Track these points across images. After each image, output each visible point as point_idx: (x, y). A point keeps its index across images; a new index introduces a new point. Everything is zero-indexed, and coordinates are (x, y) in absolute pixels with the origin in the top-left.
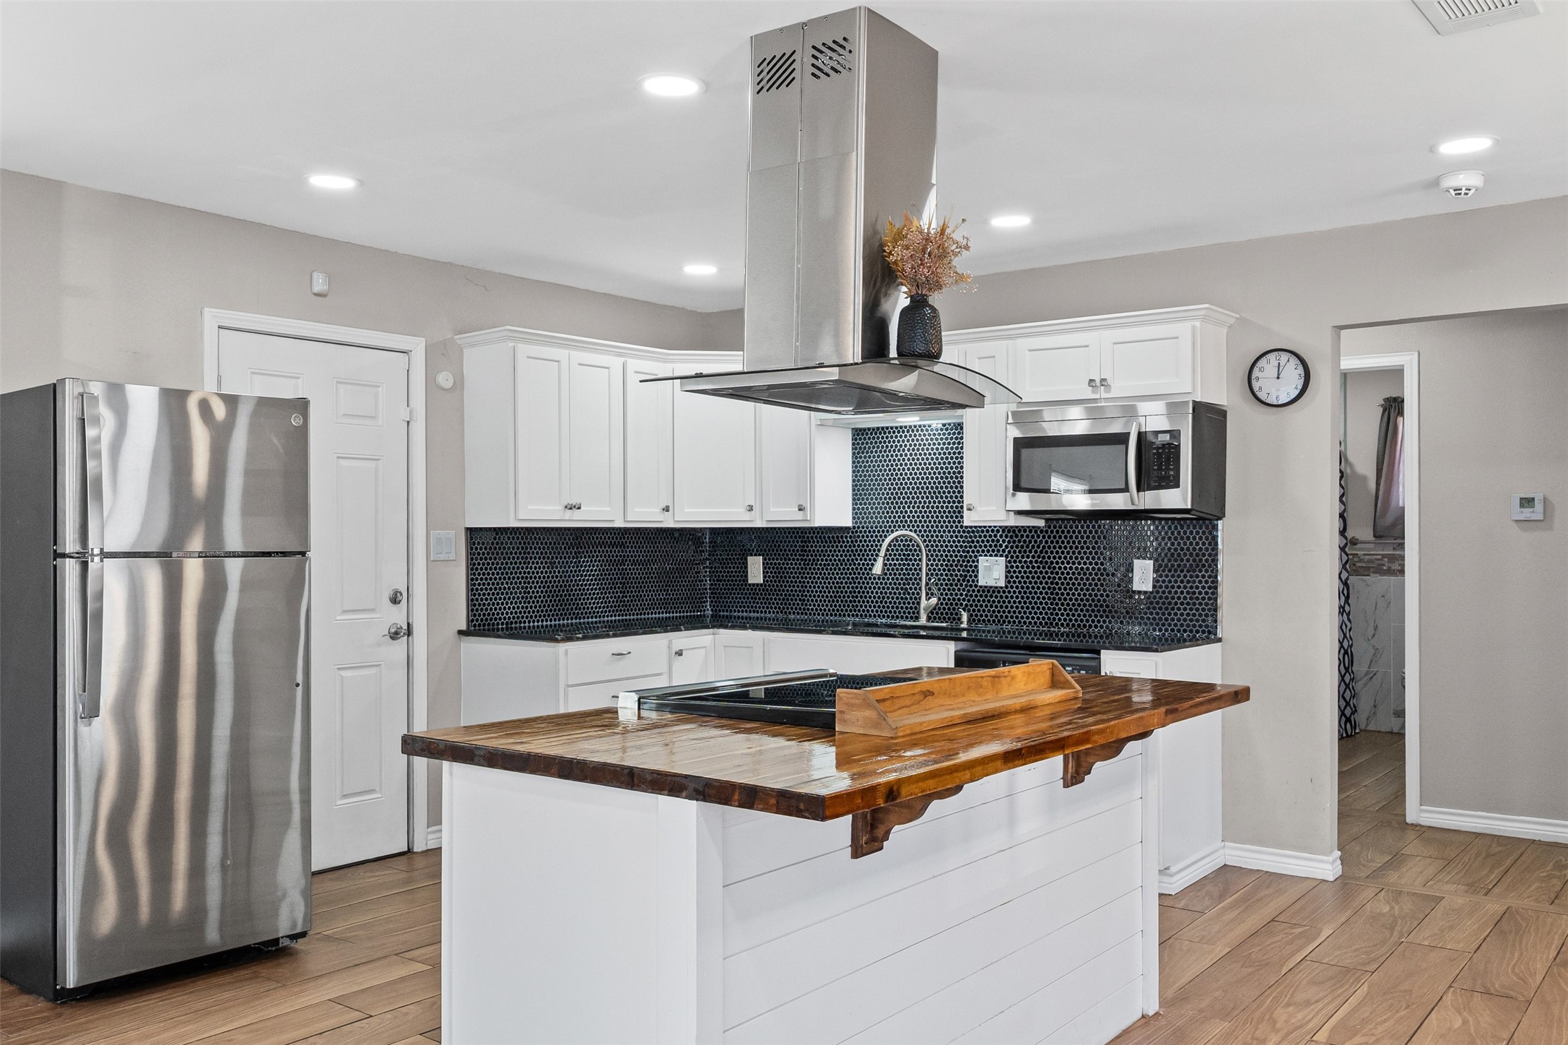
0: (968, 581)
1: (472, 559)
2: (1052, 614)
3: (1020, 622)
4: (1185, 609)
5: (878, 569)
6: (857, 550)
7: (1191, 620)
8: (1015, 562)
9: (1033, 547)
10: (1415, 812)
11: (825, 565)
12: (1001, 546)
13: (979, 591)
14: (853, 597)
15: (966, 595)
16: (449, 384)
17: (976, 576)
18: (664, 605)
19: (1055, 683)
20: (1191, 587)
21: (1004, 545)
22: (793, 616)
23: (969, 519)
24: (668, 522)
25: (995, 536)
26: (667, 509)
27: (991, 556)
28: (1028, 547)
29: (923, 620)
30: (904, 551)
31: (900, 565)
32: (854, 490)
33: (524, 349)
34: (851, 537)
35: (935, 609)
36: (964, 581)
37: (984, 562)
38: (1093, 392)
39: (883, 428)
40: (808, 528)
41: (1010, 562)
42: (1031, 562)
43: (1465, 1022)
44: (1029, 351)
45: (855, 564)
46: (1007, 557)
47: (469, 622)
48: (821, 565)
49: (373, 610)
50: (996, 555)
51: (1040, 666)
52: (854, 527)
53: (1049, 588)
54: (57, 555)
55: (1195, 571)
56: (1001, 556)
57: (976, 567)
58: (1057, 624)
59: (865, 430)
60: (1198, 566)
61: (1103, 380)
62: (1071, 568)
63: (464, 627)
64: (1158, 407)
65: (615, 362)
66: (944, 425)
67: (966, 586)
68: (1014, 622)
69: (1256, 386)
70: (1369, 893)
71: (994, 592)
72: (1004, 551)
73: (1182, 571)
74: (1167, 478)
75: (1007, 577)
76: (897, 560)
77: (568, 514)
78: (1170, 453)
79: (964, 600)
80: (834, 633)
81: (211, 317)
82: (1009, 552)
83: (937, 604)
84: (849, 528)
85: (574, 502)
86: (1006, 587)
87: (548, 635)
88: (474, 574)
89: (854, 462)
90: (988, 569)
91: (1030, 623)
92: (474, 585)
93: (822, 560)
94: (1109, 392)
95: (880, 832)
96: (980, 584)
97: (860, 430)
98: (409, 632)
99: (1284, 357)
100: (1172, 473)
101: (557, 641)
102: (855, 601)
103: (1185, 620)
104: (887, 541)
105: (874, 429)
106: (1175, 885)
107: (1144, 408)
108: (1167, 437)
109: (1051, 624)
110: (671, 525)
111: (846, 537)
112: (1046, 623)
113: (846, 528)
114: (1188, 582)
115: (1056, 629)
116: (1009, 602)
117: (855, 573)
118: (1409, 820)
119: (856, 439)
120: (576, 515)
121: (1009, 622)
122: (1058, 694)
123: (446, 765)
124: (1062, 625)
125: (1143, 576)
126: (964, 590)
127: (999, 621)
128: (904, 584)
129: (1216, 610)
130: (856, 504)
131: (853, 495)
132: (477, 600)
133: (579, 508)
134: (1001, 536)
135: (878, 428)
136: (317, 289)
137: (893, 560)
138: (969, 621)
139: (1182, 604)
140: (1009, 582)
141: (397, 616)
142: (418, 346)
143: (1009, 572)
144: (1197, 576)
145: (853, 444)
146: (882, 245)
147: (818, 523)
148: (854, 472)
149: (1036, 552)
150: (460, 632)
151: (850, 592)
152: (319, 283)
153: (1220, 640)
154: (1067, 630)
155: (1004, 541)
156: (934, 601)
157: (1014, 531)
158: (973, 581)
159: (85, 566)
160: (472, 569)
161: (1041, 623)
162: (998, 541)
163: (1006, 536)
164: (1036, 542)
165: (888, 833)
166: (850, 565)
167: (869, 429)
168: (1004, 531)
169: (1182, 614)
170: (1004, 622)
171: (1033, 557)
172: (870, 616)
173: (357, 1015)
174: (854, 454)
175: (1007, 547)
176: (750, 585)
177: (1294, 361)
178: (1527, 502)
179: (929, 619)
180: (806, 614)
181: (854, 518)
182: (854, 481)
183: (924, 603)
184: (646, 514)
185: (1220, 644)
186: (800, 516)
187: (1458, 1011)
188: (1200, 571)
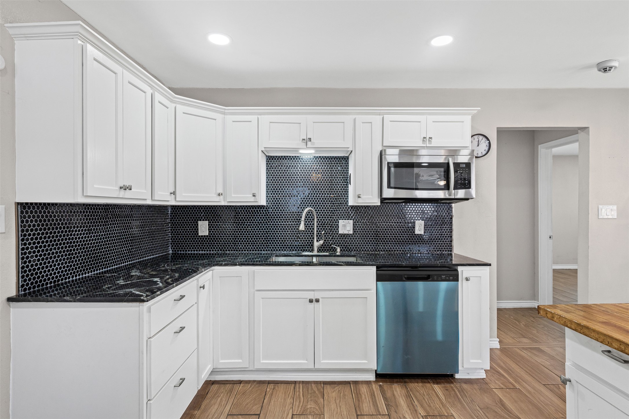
0: (333, 232)
1: (23, 231)
2: (376, 246)
3: (360, 250)
4: (438, 241)
5: (302, 227)
6: (269, 217)
7: (441, 246)
8: (358, 222)
9: (367, 215)
11: (249, 225)
12: (350, 215)
13: (339, 236)
14: (266, 241)
15: (332, 238)
17: (337, 229)
20: (441, 232)
21: (352, 215)
22: (228, 252)
23: (351, 202)
24: (172, 201)
25: (348, 210)
26: (173, 193)
27: (345, 219)
28: (364, 215)
29: (316, 252)
31: (294, 224)
32: (267, 187)
34: (265, 211)
35: (322, 245)
36: (331, 231)
37: (341, 222)
39: (285, 157)
41: (355, 222)
42: (366, 222)
44: (391, 121)
45: (268, 224)
46: (353, 220)
47: (18, 287)
48: (246, 225)
50: (348, 219)
52: (267, 206)
53: (375, 234)
55: (442, 225)
56: (351, 219)
57: (337, 225)
58: (379, 250)
59: (274, 157)
60: (443, 223)
61: (430, 138)
62: (386, 225)
63: (13, 295)
66: (315, 157)
67: (332, 234)
68: (357, 250)
71: (347, 236)
72: (352, 217)
73: (437, 225)
74: (465, 184)
75: (353, 229)
76: (293, 222)
77: (122, 193)
79: (331, 241)
82: (355, 218)
83: (324, 243)
84: (264, 206)
85: (127, 184)
86: (353, 234)
88: (25, 244)
89: (267, 173)
90: (344, 226)
91: (365, 250)
92: (25, 253)
93: (247, 222)
96: (340, 233)
97: (271, 157)
99: (481, 137)
100: (467, 182)
102: (268, 243)
103: (438, 246)
104: (305, 213)
105: (279, 157)
108: (464, 166)
109: (376, 250)
111: (262, 211)
112: (373, 250)
113: (262, 206)
114: (439, 230)
115: (378, 253)
116: (355, 241)
117: (267, 229)
119: (268, 161)
120: (128, 194)
121: (355, 250)
124: (381, 250)
125: (420, 227)
126: (331, 236)
127: (349, 250)
128: (297, 234)
129: (451, 241)
130: (269, 194)
131: (267, 189)
132: (27, 267)
133: (130, 189)
134: (350, 210)
135: (282, 157)
137: (290, 222)
139: (437, 239)
140: (355, 232)
143: (355, 227)
144: (443, 227)
145: (267, 164)
148: (267, 178)
149: (368, 218)
150: (10, 300)
151: (265, 239)
154: (384, 253)
155: (352, 213)
156: (321, 242)
157: (357, 208)
158: (336, 232)
160: (23, 240)
161: (371, 250)
162: (349, 212)
163: (353, 210)
164: (368, 213)
166: (265, 225)
167: (276, 157)
168: (352, 208)
169: (437, 244)
170: (352, 250)
171: (367, 220)
172: (277, 250)
174: (267, 169)
175: (353, 215)
176: (199, 236)
177: (484, 139)
179: (318, 252)
180: (237, 251)
181: (267, 201)
182: (267, 182)
183: (316, 243)
188: (444, 225)
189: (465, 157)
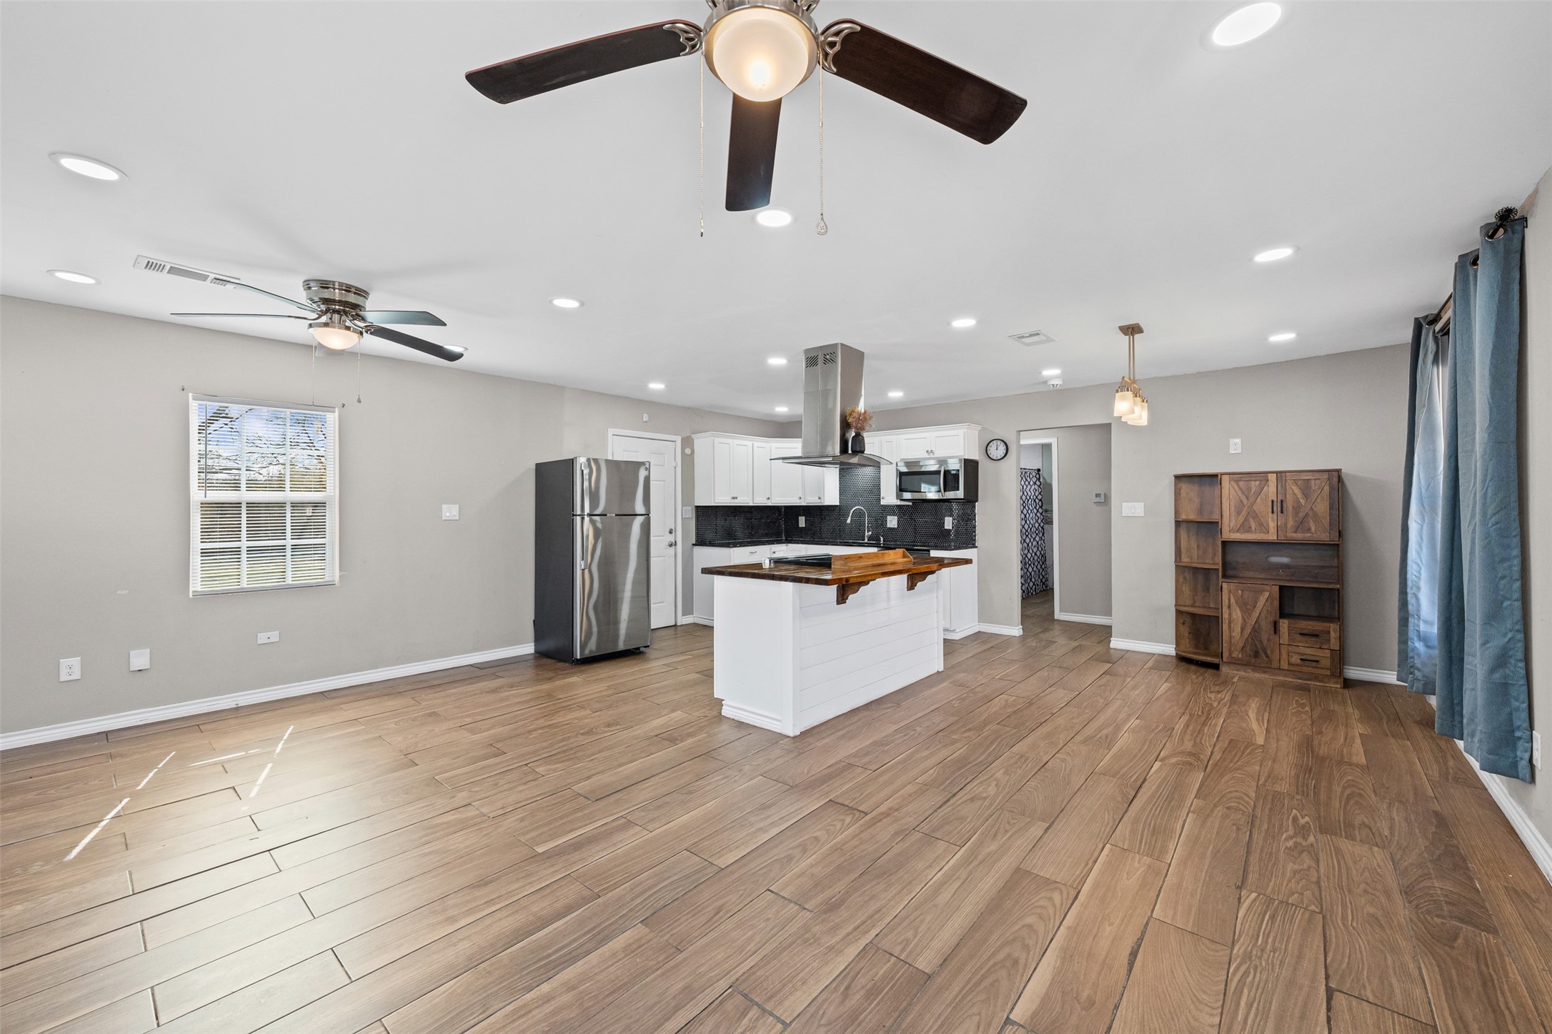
0: (883, 525)
1: (697, 517)
2: (915, 538)
4: (965, 536)
5: (849, 521)
6: (841, 514)
7: (967, 540)
8: (901, 518)
10: (1058, 615)
11: (829, 520)
12: (895, 512)
13: (887, 529)
14: (839, 532)
15: (883, 531)
16: (689, 453)
17: (886, 524)
18: (767, 535)
19: (904, 556)
20: (966, 528)
21: (897, 512)
22: (816, 539)
23: (883, 502)
24: (769, 503)
25: (894, 508)
26: (769, 499)
27: (892, 516)
28: (906, 513)
29: (866, 541)
30: (859, 514)
31: (857, 519)
32: (840, 494)
33: (717, 440)
34: (838, 509)
35: (871, 536)
36: (881, 525)
37: (889, 518)
38: (929, 455)
40: (822, 506)
41: (899, 518)
42: (907, 518)
44: (905, 439)
45: (840, 519)
46: (898, 516)
47: (696, 540)
48: (827, 520)
49: (663, 536)
50: (894, 516)
51: (900, 551)
52: (840, 505)
53: (913, 528)
54: (574, 515)
55: (967, 522)
56: (896, 516)
57: (886, 520)
59: (844, 469)
60: (968, 519)
61: (931, 451)
62: (922, 521)
63: (694, 543)
64: (956, 461)
65: (750, 444)
67: (883, 527)
69: (989, 453)
70: (1030, 640)
71: (893, 529)
72: (897, 514)
73: (963, 522)
74: (955, 487)
75: (898, 524)
76: (856, 517)
77: (733, 501)
78: (956, 477)
80: (832, 545)
81: (611, 431)
82: (899, 514)
83: (872, 534)
85: (735, 496)
86: (898, 528)
87: (727, 545)
88: (698, 523)
89: (839, 481)
90: (891, 521)
92: (698, 526)
93: (828, 518)
94: (935, 455)
95: (845, 597)
96: (888, 527)
98: (676, 545)
99: (999, 442)
100: (956, 485)
101: (730, 547)
103: (964, 539)
104: (852, 512)
105: (847, 469)
106: (956, 636)
107: (950, 461)
108: (954, 472)
110: (770, 504)
113: (837, 505)
114: (965, 526)
116: (899, 534)
117: (840, 523)
118: (1055, 618)
119: (840, 477)
120: (735, 501)
122: (905, 559)
123: (715, 576)
125: (948, 523)
126: (882, 529)
128: (860, 526)
129: (975, 536)
130: (842, 496)
132: (699, 532)
133: (736, 498)
134: (896, 509)
136: (645, 420)
137: (854, 517)
138: (884, 540)
139: (963, 534)
140: (899, 526)
141: (671, 538)
142: (679, 439)
143: (899, 522)
144: (968, 524)
145: (839, 474)
146: (846, 417)
147: (826, 503)
148: (840, 484)
149: (909, 515)
150: (693, 545)
151: (839, 529)
152: (646, 417)
153: (976, 547)
154: (920, 544)
156: (870, 533)
157: (900, 507)
158: (885, 526)
159: (583, 519)
160: (697, 521)
163: (898, 509)
164: (909, 511)
165: (847, 597)
166: (838, 519)
168: (897, 507)
172: (846, 539)
173: (672, 668)
176: (800, 527)
177: (1003, 444)
178: (1098, 495)
179: (868, 539)
180: (822, 538)
181: (840, 502)
182: (840, 487)
183: (866, 534)
184: (761, 501)
185: (976, 549)
186: (819, 501)
188: (970, 521)
189: (954, 465)
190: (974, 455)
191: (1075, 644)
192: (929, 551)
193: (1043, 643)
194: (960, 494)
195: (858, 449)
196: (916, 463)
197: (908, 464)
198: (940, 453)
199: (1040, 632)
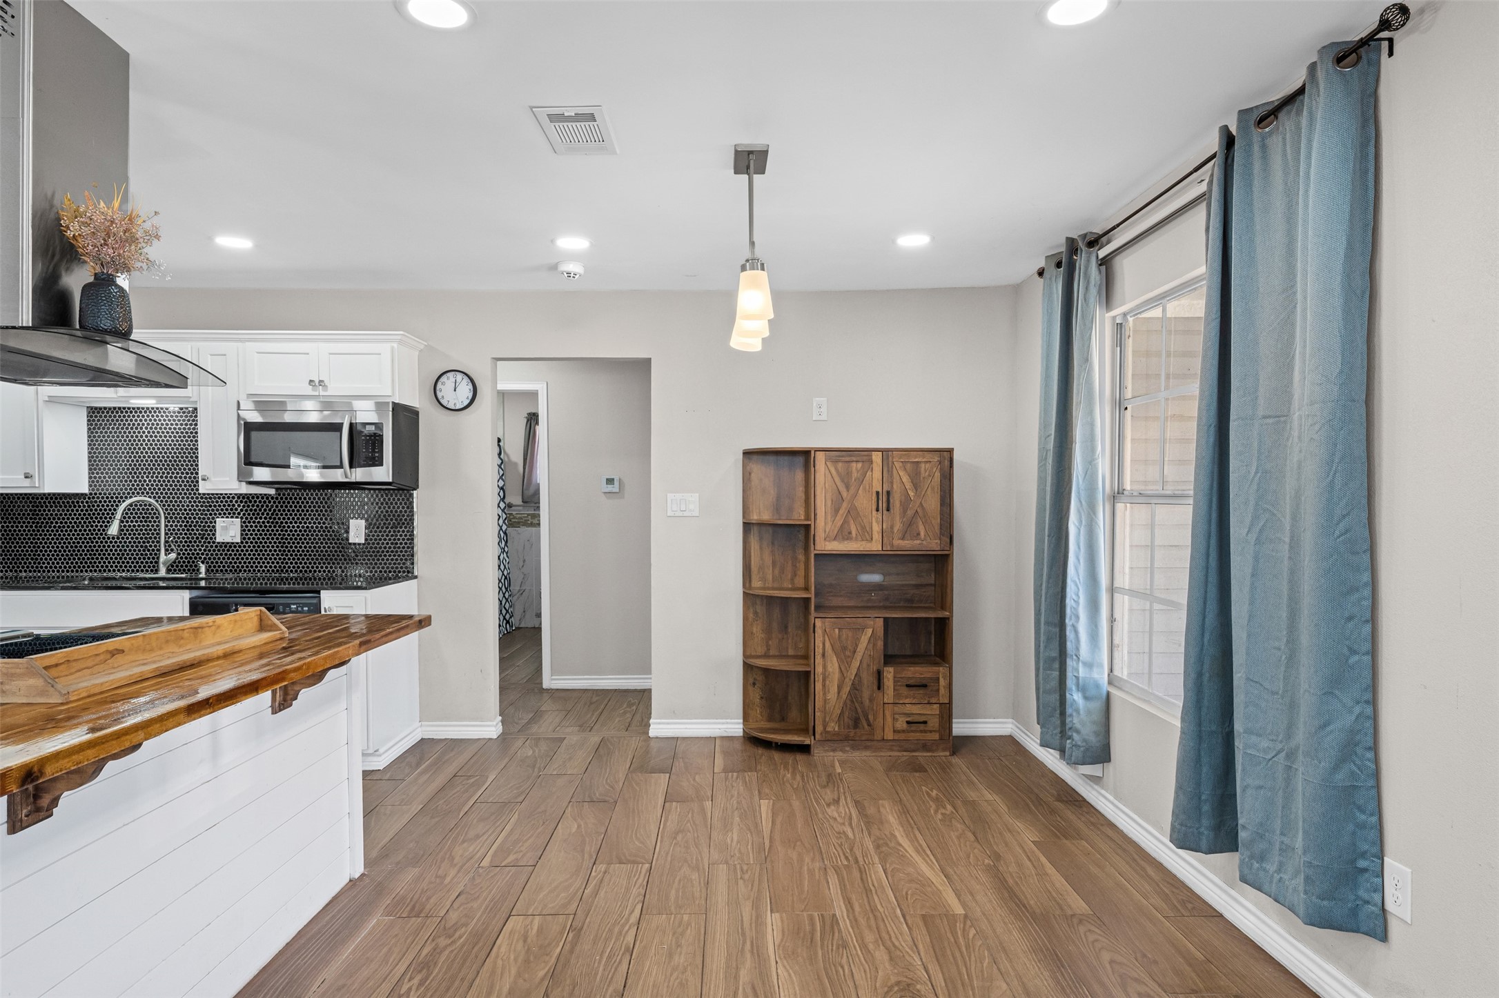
0: (206, 539)
2: (282, 563)
3: (254, 571)
4: (390, 556)
5: (114, 530)
6: (94, 514)
7: (395, 564)
8: (249, 522)
9: (265, 510)
10: (550, 681)
11: (59, 527)
12: (236, 509)
13: (216, 547)
14: (90, 555)
15: (205, 550)
17: (214, 535)
19: (263, 627)
20: (394, 540)
21: (239, 509)
22: (24, 574)
23: (204, 488)
25: (231, 501)
27: (227, 517)
28: (260, 510)
29: (163, 572)
30: (141, 514)
31: (139, 526)
32: (90, 461)
34: (87, 502)
35: (175, 562)
36: (202, 538)
37: (220, 523)
38: (313, 390)
39: (120, 408)
40: (40, 494)
41: (245, 522)
42: (263, 522)
43: (579, 826)
44: (258, 353)
45: (92, 526)
46: (242, 518)
48: (55, 527)
50: (232, 517)
51: (249, 615)
52: (91, 494)
53: (280, 542)
55: (397, 528)
56: (237, 517)
57: (214, 527)
58: (287, 571)
59: (100, 409)
60: (399, 524)
61: (321, 381)
62: (298, 527)
64: (370, 405)
66: (181, 409)
67: (204, 542)
68: (250, 571)
69: (439, 395)
70: (520, 743)
71: (230, 547)
72: (239, 514)
73: (387, 528)
74: (373, 458)
75: (242, 535)
76: (137, 522)
78: (376, 440)
79: (203, 554)
80: (63, 588)
82: (244, 515)
83: (177, 558)
84: (86, 495)
86: (242, 543)
89: (89, 437)
90: (225, 529)
91: (263, 571)
93: (57, 523)
94: (326, 391)
95: (45, 801)
96: (217, 540)
97: (96, 408)
99: (459, 376)
100: (377, 455)
102: (93, 558)
103: (390, 564)
104: (124, 505)
105: (110, 409)
106: (380, 763)
107: (357, 405)
108: (372, 428)
109: (282, 571)
111: (82, 502)
112: (278, 571)
113: (82, 494)
114: (392, 536)
115: (286, 575)
116: (245, 555)
117: (92, 534)
118: (544, 687)
119: (91, 417)
121: (245, 571)
122: (266, 636)
124: (291, 571)
125: (357, 532)
126: (202, 546)
127: (236, 571)
128: (144, 542)
129: (413, 556)
130: (93, 473)
131: (89, 465)
134: (236, 502)
135: (115, 408)
137: (132, 522)
138: (207, 571)
139: (387, 552)
140: (244, 539)
143: (244, 530)
144: (399, 532)
145: (89, 421)
147: (49, 488)
148: (90, 445)
149: (268, 514)
151: (88, 551)
153: (416, 577)
154: (296, 575)
155: (239, 506)
156: (173, 556)
157: (248, 498)
158: (211, 539)
161: (273, 571)
162: (234, 505)
163: (241, 502)
164: (267, 506)
165: (55, 802)
166: (87, 526)
167: (105, 408)
168: (239, 498)
169: (387, 560)
170: (240, 571)
171: (265, 518)
172: (109, 571)
174: (89, 429)
175: (242, 510)
177: (466, 379)
178: (610, 481)
179: (168, 571)
180: (39, 572)
181: (90, 486)
182: (90, 453)
183: (163, 557)
185: (416, 580)
186: (27, 483)
187: (575, 820)
188: (401, 528)
189: (366, 414)
190: (412, 398)
191: (595, 739)
192: (319, 592)
193: (543, 747)
194: (383, 473)
195: (106, 324)
196: (280, 406)
197: (261, 405)
198: (336, 388)
199: (529, 722)
